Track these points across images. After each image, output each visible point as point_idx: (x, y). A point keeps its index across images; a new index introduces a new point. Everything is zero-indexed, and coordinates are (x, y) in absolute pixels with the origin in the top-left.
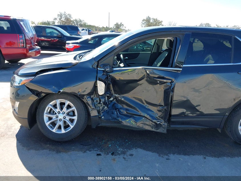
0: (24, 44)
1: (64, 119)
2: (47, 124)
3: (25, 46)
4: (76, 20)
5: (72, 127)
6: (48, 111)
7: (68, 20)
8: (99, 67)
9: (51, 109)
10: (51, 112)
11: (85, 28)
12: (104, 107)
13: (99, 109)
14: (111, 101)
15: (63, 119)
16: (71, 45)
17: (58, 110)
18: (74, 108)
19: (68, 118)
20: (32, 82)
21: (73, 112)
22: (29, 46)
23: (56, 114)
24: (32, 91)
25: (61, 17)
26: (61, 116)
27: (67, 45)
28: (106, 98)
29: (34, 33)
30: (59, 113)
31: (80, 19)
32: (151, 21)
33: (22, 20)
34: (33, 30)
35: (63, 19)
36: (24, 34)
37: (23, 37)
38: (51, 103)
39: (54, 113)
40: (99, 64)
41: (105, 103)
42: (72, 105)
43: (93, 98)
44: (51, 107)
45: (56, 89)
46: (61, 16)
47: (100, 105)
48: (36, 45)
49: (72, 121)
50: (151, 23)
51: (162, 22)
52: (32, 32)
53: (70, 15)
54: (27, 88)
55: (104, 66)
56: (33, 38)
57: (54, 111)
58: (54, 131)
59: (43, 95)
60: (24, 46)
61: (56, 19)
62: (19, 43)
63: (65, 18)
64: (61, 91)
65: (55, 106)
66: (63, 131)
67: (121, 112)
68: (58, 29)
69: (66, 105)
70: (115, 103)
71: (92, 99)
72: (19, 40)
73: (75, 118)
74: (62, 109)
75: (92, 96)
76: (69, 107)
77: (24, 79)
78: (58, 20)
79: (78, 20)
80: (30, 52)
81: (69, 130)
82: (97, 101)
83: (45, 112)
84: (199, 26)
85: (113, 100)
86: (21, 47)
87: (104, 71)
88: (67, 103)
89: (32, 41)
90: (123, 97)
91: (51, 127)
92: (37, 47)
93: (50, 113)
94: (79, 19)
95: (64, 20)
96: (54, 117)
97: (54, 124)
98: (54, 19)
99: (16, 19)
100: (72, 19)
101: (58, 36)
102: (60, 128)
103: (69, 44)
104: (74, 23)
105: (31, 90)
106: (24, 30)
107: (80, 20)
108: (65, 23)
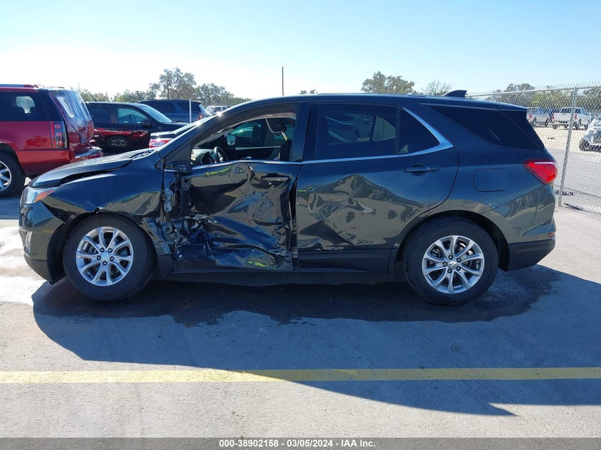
0: (63, 140)
1: (112, 261)
2: (82, 270)
3: (66, 146)
4: (205, 88)
5: (124, 274)
6: (84, 248)
7: (187, 88)
8: (166, 166)
9: (90, 245)
10: (89, 250)
11: (221, 107)
12: (181, 239)
13: (172, 243)
14: (196, 229)
15: (109, 262)
16: (159, 140)
17: (101, 245)
18: (127, 242)
19: (118, 259)
20: (52, 195)
21: (127, 248)
22: (75, 145)
23: (97, 252)
24: (54, 211)
25: (168, 81)
26: (107, 256)
27: (151, 140)
28: (186, 224)
29: (88, 118)
30: (102, 250)
31: (215, 85)
32: (386, 83)
33: (61, 93)
34: (84, 113)
35: (173, 87)
36: (64, 121)
37: (61, 128)
38: (88, 235)
39: (93, 251)
40: (167, 163)
41: (182, 232)
42: (124, 235)
43: (159, 222)
44: (88, 240)
45: (91, 204)
46: (167, 78)
47: (172, 236)
48: (93, 144)
49: (124, 264)
50: (386, 88)
51: (412, 84)
52: (83, 116)
53: (190, 77)
54: (46, 205)
55: (175, 164)
56: (84, 129)
57: (95, 249)
58: (94, 282)
59: (73, 217)
60: (63, 145)
61: (156, 87)
62: (54, 139)
63: (177, 84)
64: (101, 209)
65: (96, 240)
66: (109, 282)
67: (214, 246)
68: (144, 109)
69: (115, 236)
70: (202, 233)
71: (158, 225)
72: (54, 133)
73: (130, 259)
74: (107, 243)
75: (158, 220)
76: (119, 239)
77: (39, 191)
78: (162, 88)
79: (210, 87)
80: (76, 157)
81: (120, 279)
82: (168, 229)
83: (79, 249)
84: (505, 91)
85: (199, 227)
86: (57, 147)
87: (175, 173)
88: (117, 232)
89: (84, 136)
90: (216, 218)
91: (89, 277)
92: (94, 147)
93: (87, 251)
94: (213, 85)
95: (175, 89)
96: (93, 258)
97: (93, 271)
98: (153, 88)
99: (47, 91)
100: (194, 87)
101: (143, 123)
102: (103, 277)
103: (155, 137)
104: (200, 95)
105: (52, 210)
106: (64, 112)
107: (215, 87)
108: (179, 96)
